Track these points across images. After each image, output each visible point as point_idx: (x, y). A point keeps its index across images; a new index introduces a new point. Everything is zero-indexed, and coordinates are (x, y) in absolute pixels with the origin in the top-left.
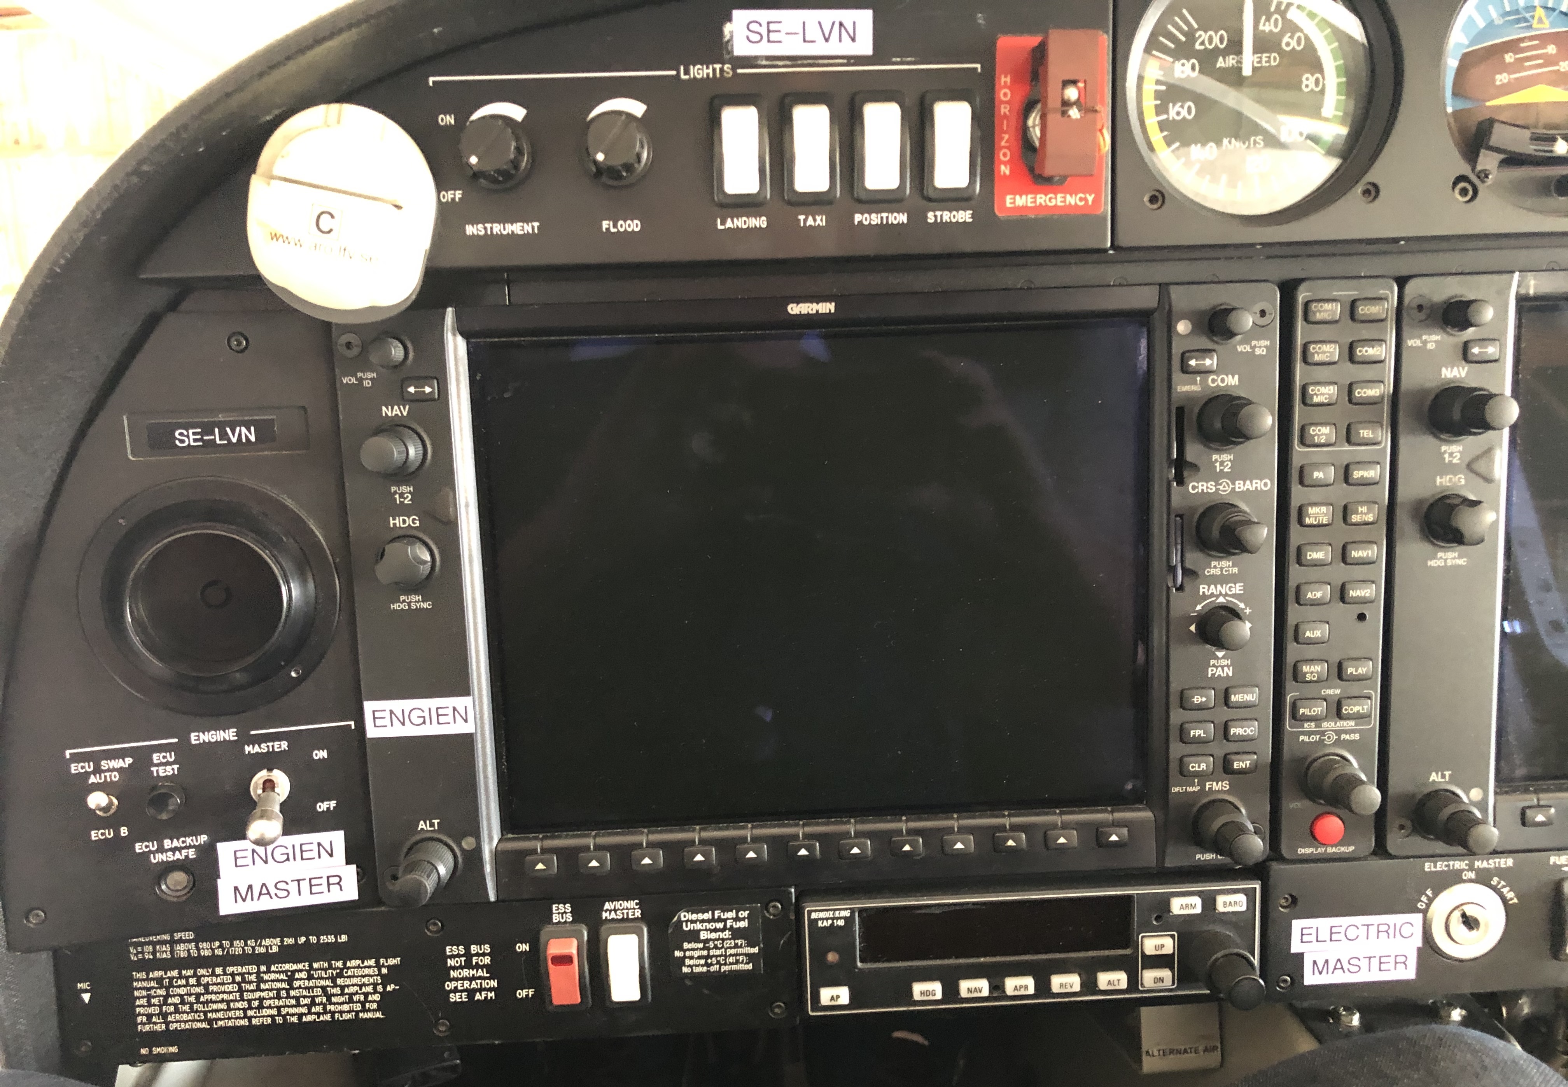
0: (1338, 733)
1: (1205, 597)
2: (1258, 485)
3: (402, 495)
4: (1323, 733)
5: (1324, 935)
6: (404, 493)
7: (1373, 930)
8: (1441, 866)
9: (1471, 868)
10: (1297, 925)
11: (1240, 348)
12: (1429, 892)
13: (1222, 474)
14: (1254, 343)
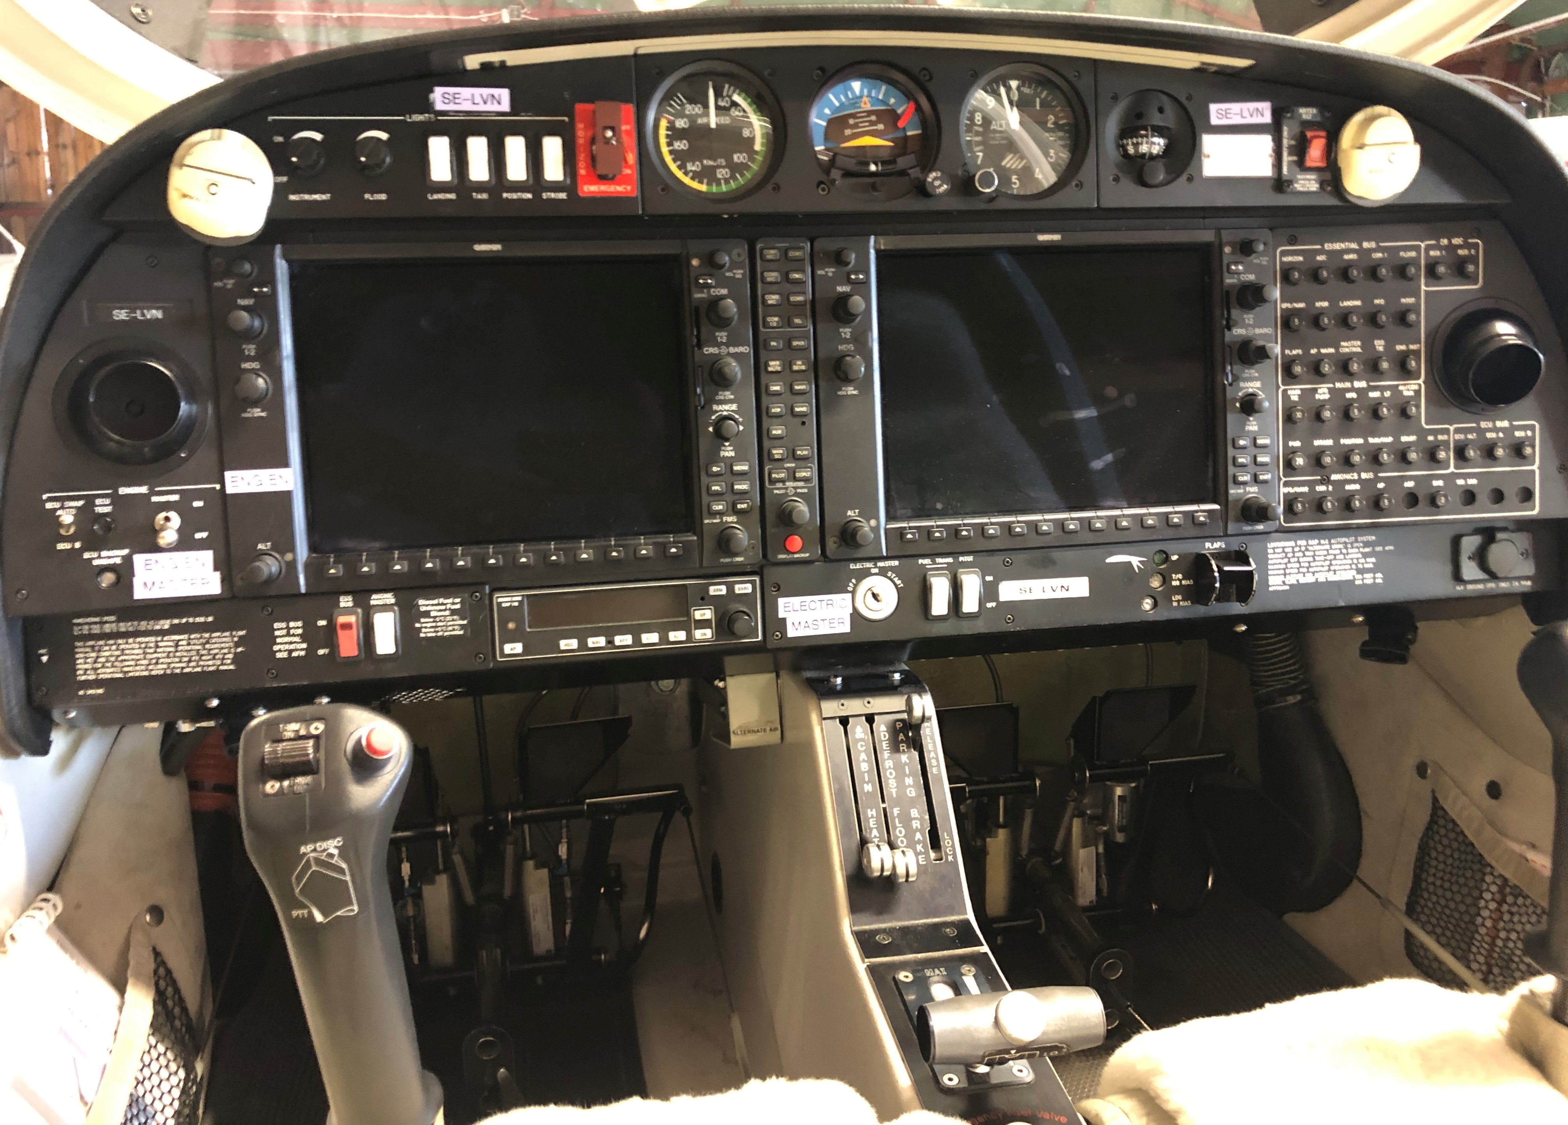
0: (795, 488)
1: (717, 412)
2: (741, 349)
3: (249, 350)
4: (786, 488)
5: (797, 607)
6: (250, 349)
7: (824, 603)
8: (859, 566)
9: (876, 567)
10: (781, 601)
11: (728, 274)
12: (854, 581)
13: (722, 344)
14: (735, 271)
